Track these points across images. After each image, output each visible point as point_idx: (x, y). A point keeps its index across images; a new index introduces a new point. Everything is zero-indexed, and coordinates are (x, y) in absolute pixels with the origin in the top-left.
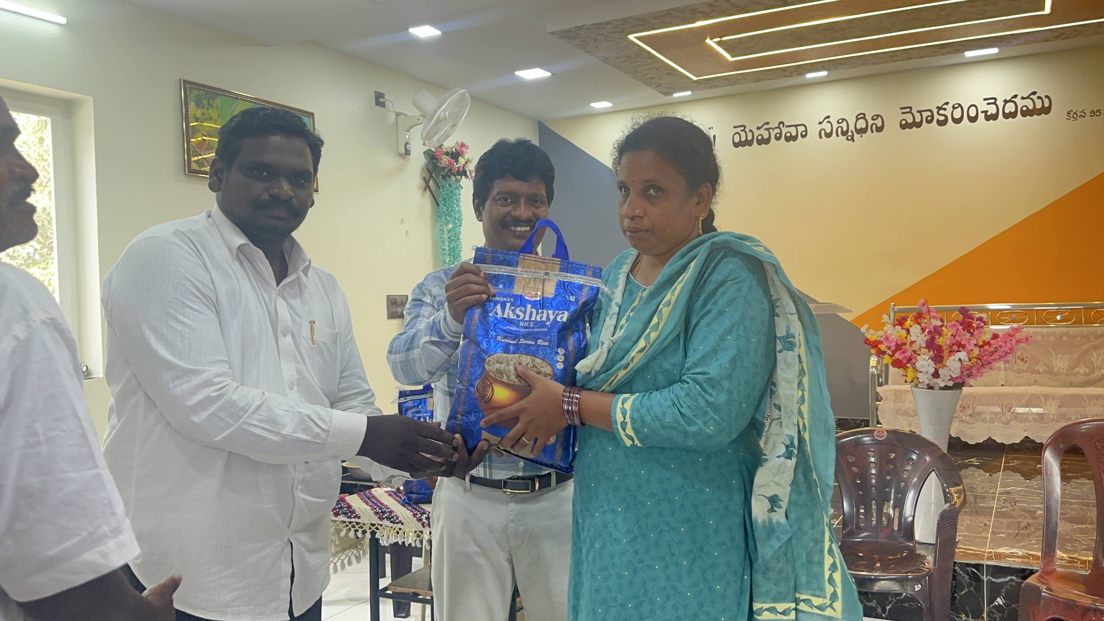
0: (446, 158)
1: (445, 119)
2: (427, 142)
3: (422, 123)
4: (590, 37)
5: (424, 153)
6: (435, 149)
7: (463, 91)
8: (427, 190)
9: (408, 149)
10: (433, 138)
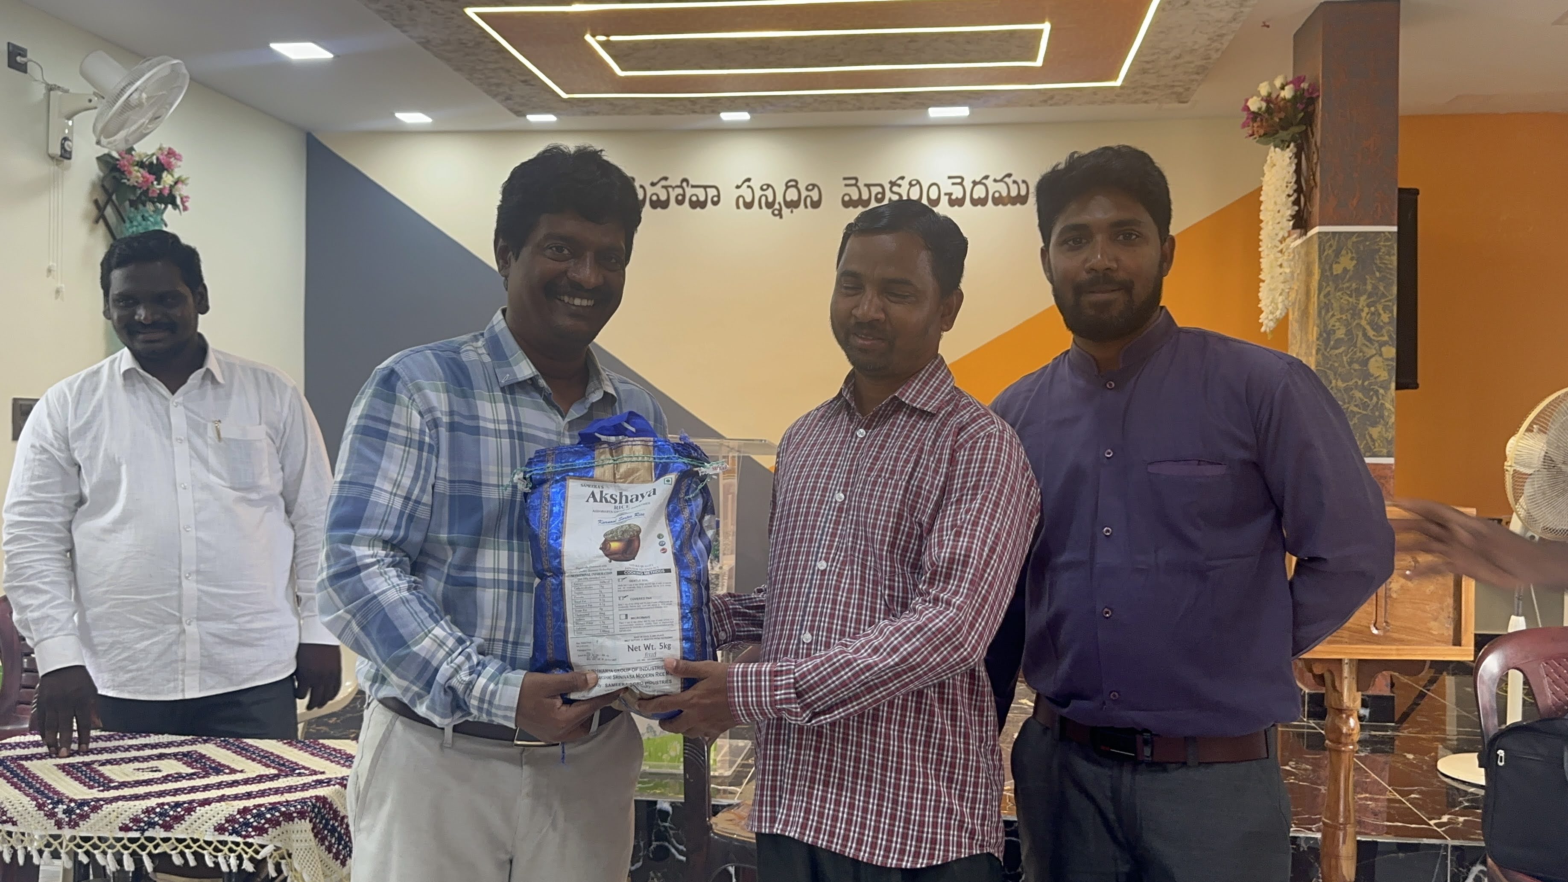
0: (138, 171)
1: (140, 105)
2: (104, 141)
3: (96, 108)
5: (98, 159)
6: (120, 155)
7: (175, 62)
8: (101, 222)
9: (68, 149)
10: (115, 134)
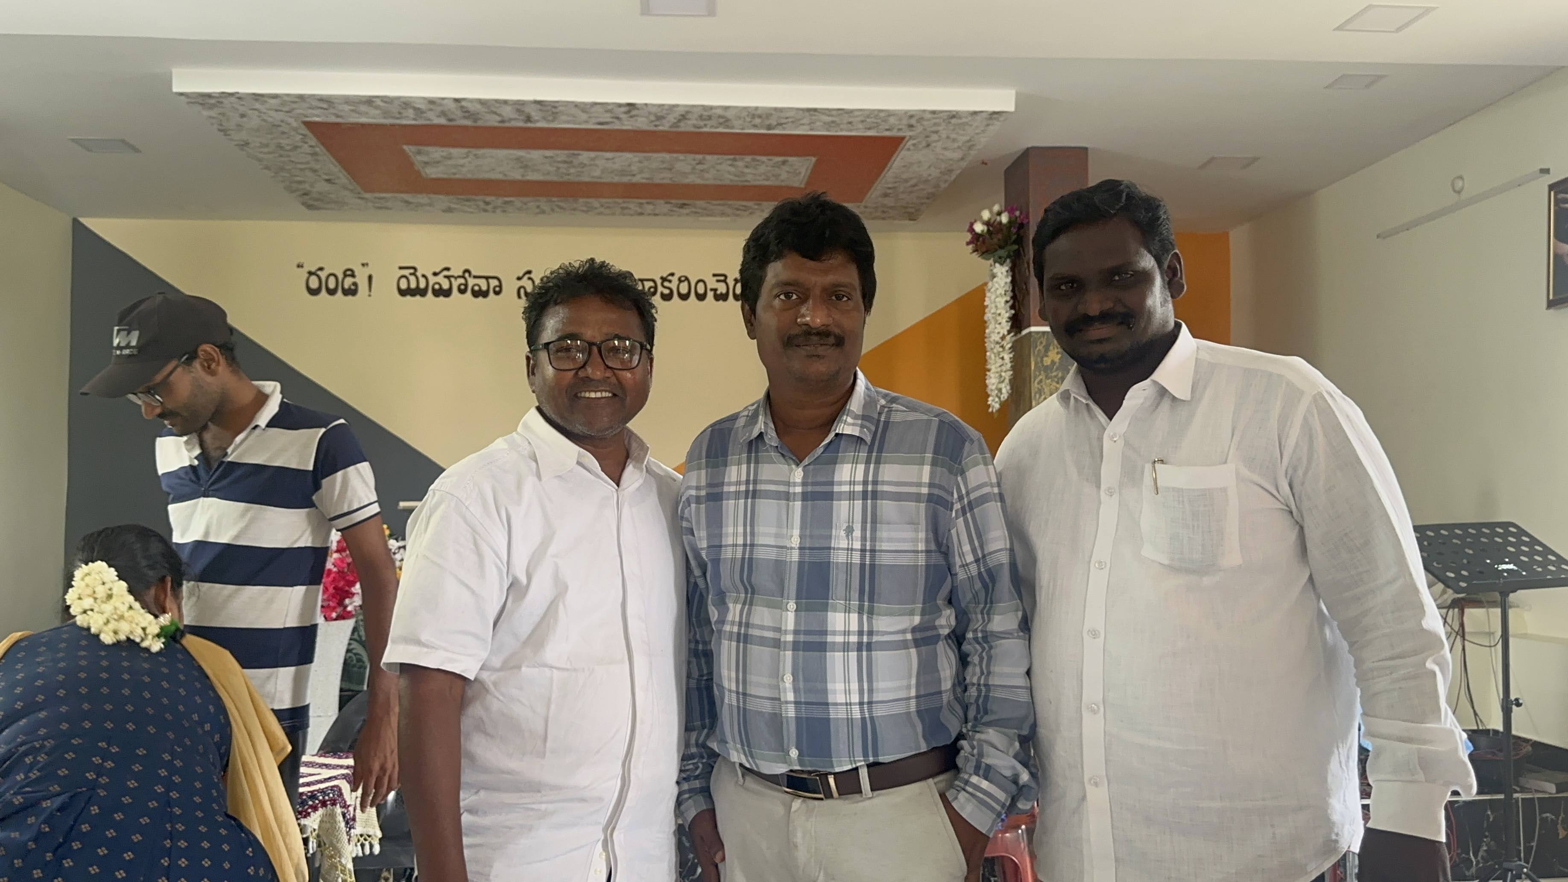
4: (237, 109)
